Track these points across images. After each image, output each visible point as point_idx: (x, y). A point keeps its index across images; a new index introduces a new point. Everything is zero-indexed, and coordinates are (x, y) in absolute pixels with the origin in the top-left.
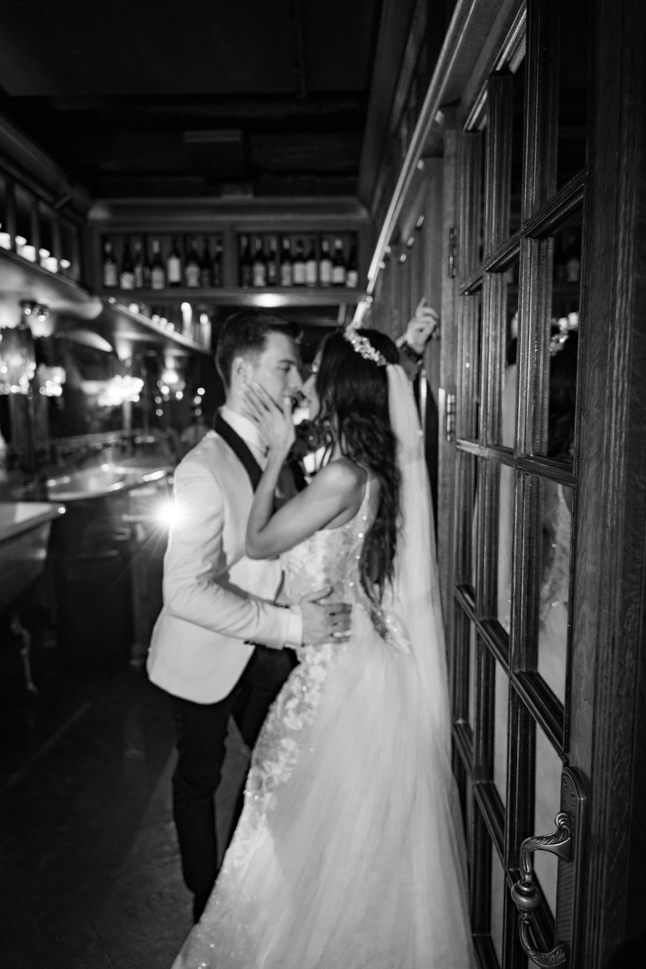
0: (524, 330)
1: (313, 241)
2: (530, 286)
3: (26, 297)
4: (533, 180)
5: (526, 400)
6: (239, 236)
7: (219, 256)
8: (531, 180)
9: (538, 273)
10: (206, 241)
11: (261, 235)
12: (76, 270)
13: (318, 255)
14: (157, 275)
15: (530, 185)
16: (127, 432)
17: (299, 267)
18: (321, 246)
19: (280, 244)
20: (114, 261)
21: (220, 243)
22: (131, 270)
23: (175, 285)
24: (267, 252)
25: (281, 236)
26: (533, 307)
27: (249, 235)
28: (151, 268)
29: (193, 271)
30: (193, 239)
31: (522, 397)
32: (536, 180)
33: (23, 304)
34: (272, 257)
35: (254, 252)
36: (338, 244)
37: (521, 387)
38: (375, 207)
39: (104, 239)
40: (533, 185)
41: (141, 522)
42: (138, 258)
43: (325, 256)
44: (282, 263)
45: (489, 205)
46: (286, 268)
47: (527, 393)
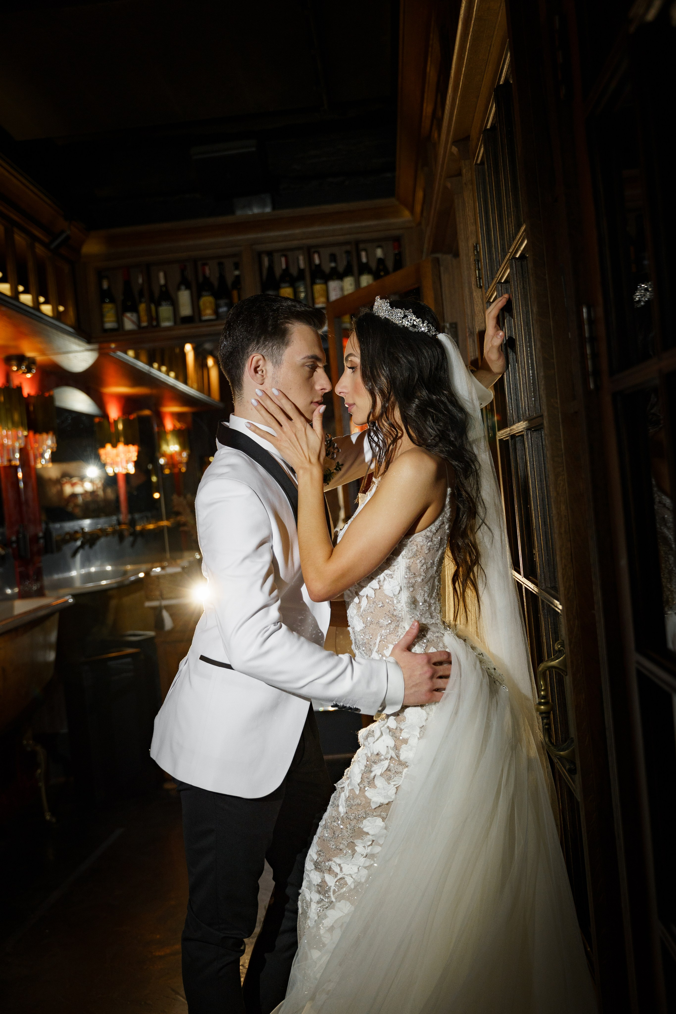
0: (518, 325)
1: (348, 253)
2: (518, 293)
3: (13, 352)
4: (512, 220)
5: (526, 376)
6: (259, 255)
7: (238, 281)
8: (510, 219)
9: (523, 284)
10: (221, 264)
11: (284, 252)
12: (71, 313)
13: (355, 269)
14: (165, 311)
15: (510, 223)
16: (124, 516)
17: (333, 285)
18: (359, 257)
19: (310, 260)
20: (112, 301)
21: (237, 266)
22: (134, 309)
23: (187, 320)
24: (294, 271)
25: (309, 251)
26: (522, 308)
27: (270, 254)
28: (158, 305)
29: (207, 301)
30: (204, 265)
31: (522, 374)
32: (513, 219)
33: (8, 360)
34: (301, 274)
35: (278, 273)
36: (379, 253)
37: (521, 368)
38: (418, 208)
39: (100, 276)
40: (512, 222)
41: (167, 608)
42: (141, 294)
43: (364, 269)
44: (313, 283)
45: (494, 231)
46: (318, 288)
47: (525, 371)
